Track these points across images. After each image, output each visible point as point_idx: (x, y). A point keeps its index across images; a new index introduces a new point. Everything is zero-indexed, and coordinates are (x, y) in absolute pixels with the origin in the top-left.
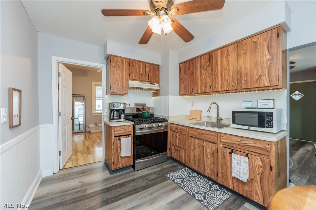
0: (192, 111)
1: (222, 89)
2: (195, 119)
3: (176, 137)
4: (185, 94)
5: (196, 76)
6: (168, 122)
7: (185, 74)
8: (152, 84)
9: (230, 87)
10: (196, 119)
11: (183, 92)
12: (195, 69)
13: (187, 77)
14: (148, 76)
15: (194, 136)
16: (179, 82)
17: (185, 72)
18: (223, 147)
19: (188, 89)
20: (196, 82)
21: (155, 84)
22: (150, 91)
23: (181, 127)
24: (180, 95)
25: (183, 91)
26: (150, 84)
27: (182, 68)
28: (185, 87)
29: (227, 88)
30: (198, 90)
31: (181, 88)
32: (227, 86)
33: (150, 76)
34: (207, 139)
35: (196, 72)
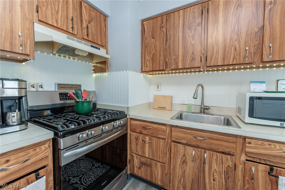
0: (156, 97)
1: (224, 62)
2: (163, 108)
3: (144, 141)
4: (153, 71)
5: (174, 41)
6: (128, 117)
7: (154, 38)
8: (94, 47)
9: (240, 59)
10: (165, 108)
11: (148, 68)
12: (172, 29)
13: (158, 43)
14: (87, 28)
15: (183, 141)
16: (142, 52)
17: (152, 33)
18: (246, 160)
19: (158, 61)
20: (174, 50)
21: (99, 49)
22: (89, 62)
23: (155, 126)
24: (142, 72)
25: (148, 66)
26: (92, 46)
27: (147, 28)
28: (153, 59)
29: (233, 60)
30: (177, 64)
31: (145, 61)
32: (234, 58)
33: (90, 31)
34: (213, 147)
35: (174, 35)
